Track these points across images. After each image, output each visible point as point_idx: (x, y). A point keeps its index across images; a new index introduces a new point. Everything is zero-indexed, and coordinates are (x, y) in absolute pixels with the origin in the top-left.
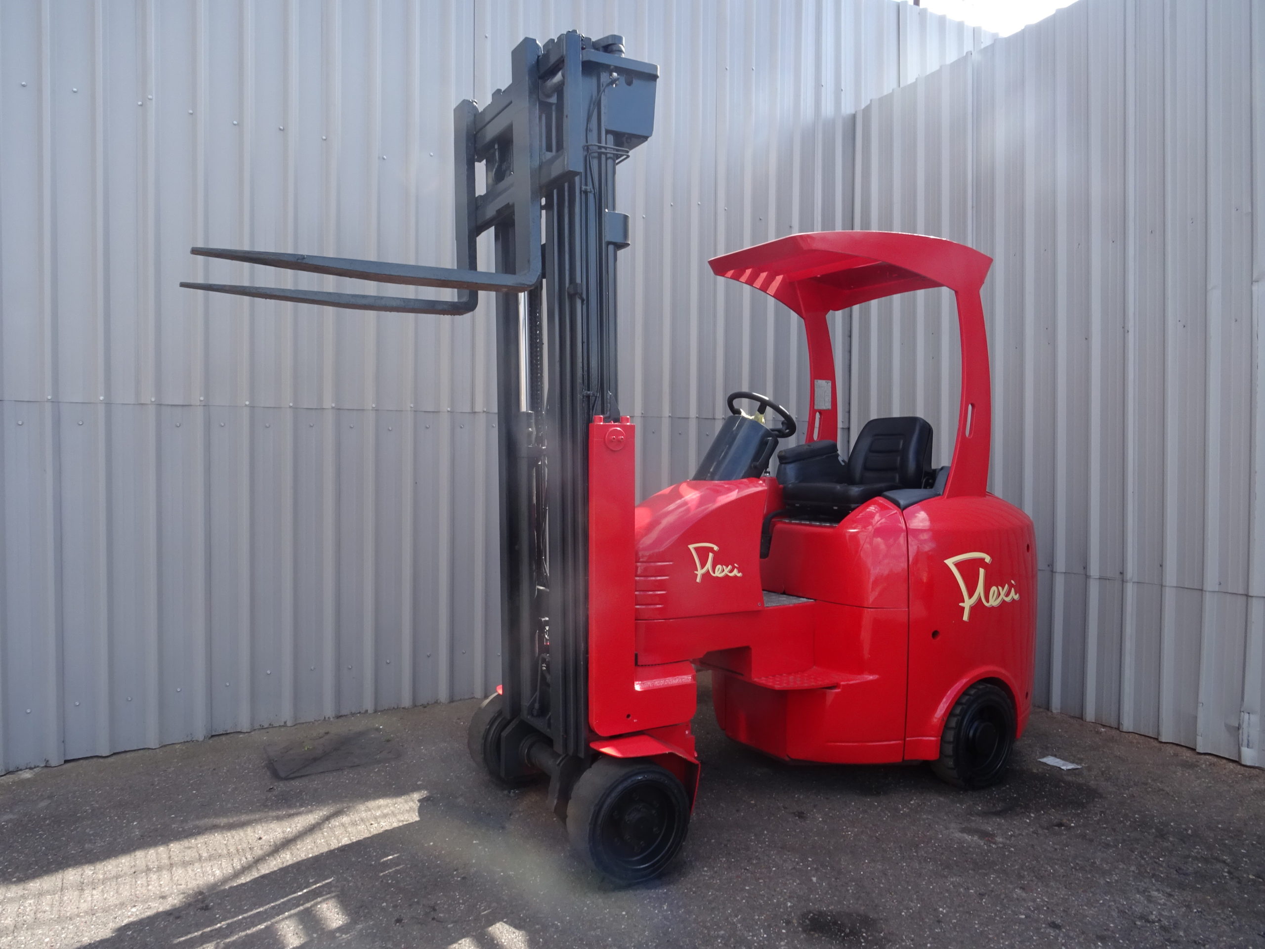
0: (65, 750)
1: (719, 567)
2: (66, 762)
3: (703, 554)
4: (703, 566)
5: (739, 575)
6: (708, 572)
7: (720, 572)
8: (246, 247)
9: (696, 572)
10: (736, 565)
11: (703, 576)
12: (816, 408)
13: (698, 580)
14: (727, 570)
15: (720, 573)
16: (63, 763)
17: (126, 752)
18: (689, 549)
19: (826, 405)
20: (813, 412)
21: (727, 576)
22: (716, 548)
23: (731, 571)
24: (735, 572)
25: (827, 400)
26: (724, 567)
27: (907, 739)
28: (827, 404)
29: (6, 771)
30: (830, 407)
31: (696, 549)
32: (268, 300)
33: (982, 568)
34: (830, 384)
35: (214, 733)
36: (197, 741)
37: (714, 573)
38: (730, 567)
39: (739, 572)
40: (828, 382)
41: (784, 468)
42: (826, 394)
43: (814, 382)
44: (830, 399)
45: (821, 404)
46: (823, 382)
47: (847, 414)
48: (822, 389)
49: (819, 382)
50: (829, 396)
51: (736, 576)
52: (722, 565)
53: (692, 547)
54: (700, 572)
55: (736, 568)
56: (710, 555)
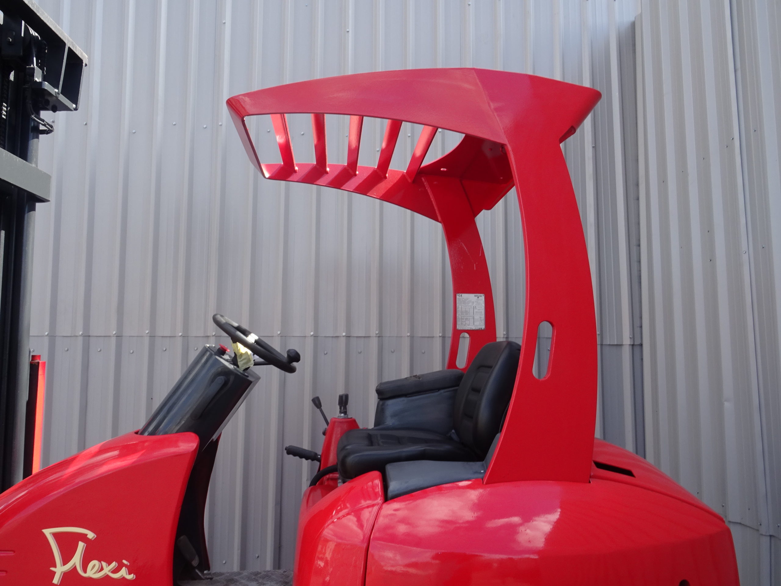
1: (94, 563)
4: (66, 560)
5: (131, 577)
6: (75, 569)
7: (94, 570)
9: (53, 569)
10: (125, 562)
11: (66, 576)
12: (459, 327)
13: (56, 580)
14: (107, 569)
15: (95, 573)
18: (43, 535)
19: (479, 323)
20: (457, 334)
21: (107, 577)
22: (91, 535)
23: (115, 571)
24: (123, 573)
25: (477, 317)
26: (104, 564)
28: (476, 323)
30: (483, 327)
31: (55, 535)
34: (482, 298)
37: (85, 571)
38: (114, 564)
39: (130, 574)
40: (479, 295)
41: (383, 405)
42: (477, 310)
43: (457, 297)
44: (483, 316)
45: (467, 322)
46: (471, 297)
47: (639, 329)
48: (470, 304)
49: (465, 296)
50: (481, 312)
51: (124, 578)
52: (100, 561)
53: (48, 532)
54: (60, 570)
55: (126, 566)
56: (81, 545)
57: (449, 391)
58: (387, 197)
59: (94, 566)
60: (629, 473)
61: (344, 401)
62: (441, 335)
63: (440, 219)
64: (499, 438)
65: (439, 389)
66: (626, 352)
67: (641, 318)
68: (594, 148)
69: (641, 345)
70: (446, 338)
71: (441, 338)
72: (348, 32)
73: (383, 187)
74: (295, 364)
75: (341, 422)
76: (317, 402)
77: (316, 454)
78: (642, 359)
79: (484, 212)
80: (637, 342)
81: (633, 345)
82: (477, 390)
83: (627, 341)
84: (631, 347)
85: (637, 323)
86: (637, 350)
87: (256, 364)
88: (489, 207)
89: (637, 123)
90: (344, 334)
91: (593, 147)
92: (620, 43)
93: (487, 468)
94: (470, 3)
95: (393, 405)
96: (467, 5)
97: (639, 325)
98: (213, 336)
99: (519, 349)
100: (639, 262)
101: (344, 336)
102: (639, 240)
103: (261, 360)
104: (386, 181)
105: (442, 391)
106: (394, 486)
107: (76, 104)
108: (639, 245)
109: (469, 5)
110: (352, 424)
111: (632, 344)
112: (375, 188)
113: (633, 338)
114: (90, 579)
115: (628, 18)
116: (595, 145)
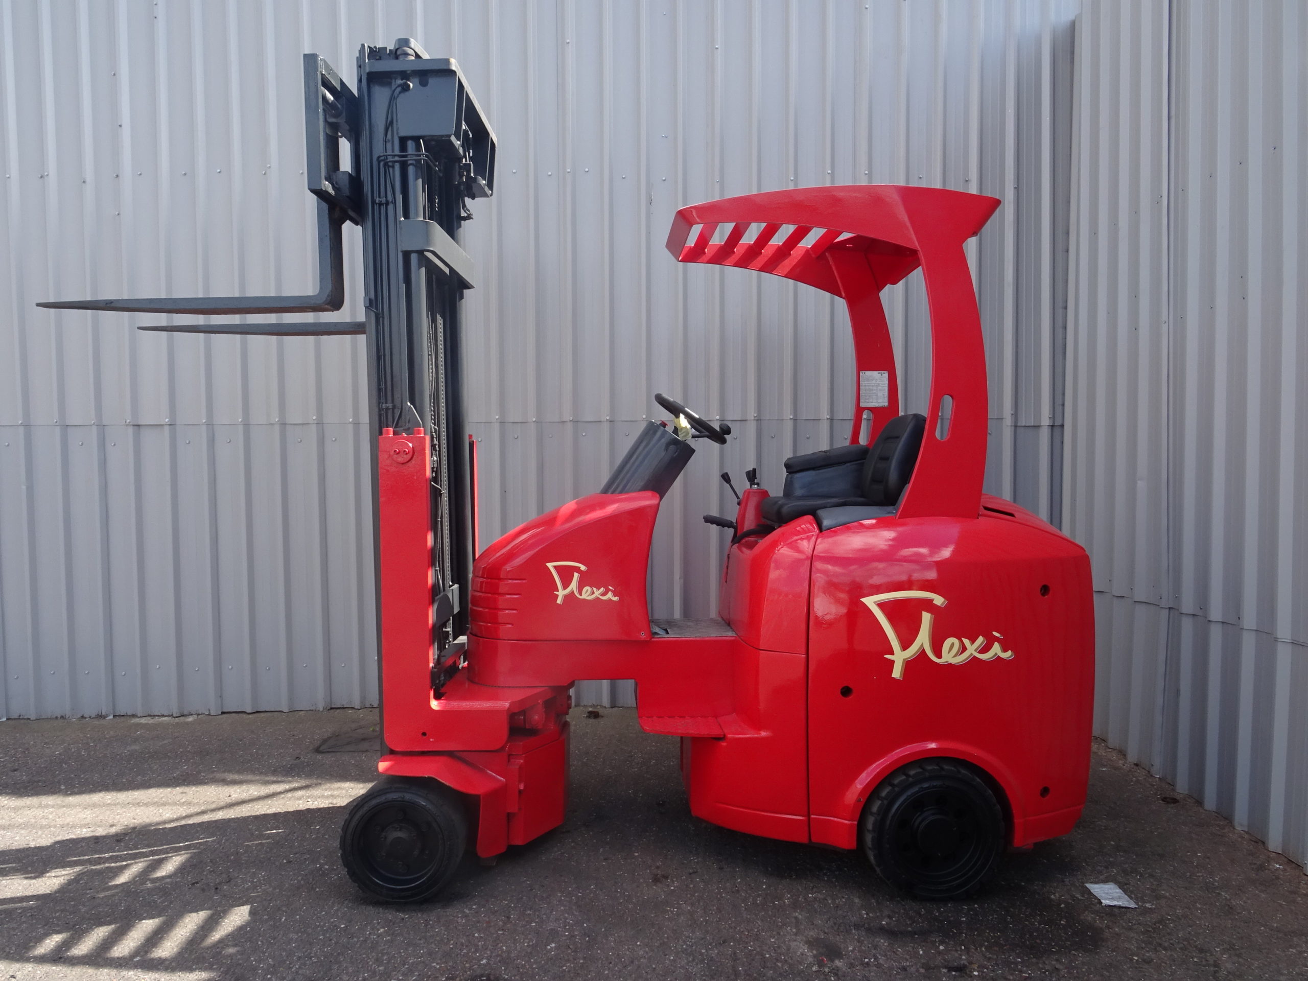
0: (222, 704)
1: (587, 588)
2: (223, 713)
3: (566, 575)
4: (565, 586)
5: (616, 599)
6: (573, 593)
7: (587, 594)
8: (88, 298)
9: (556, 593)
10: (610, 587)
11: (566, 598)
12: (862, 405)
13: (559, 601)
14: (598, 593)
16: (220, 713)
17: (266, 712)
19: (880, 399)
20: (859, 410)
21: (598, 599)
22: (583, 568)
23: (604, 594)
24: (610, 596)
25: (880, 394)
26: (595, 589)
27: (812, 816)
28: (880, 401)
29: (180, 713)
30: (886, 404)
31: (556, 567)
32: (217, 335)
33: (928, 611)
34: (885, 375)
35: (333, 706)
36: (319, 710)
37: (580, 594)
38: (602, 589)
39: (615, 596)
40: (883, 372)
41: (791, 478)
42: (880, 388)
43: (861, 374)
44: (886, 394)
45: (871, 400)
46: (875, 374)
47: (1061, 407)
48: (874, 382)
49: (868, 373)
50: (885, 390)
51: (610, 600)
52: (591, 587)
53: (550, 565)
54: (561, 593)
55: (611, 591)
56: (576, 576)
57: (856, 464)
58: (791, 275)
59: (587, 590)
60: (1012, 515)
61: (752, 476)
62: (828, 417)
63: (843, 294)
64: (908, 487)
65: (845, 463)
66: (1045, 434)
67: (1064, 394)
68: (1017, 189)
69: (1062, 426)
70: (835, 421)
71: (829, 421)
72: (717, 49)
73: (788, 264)
74: (726, 436)
75: (755, 492)
76: (726, 478)
77: (732, 522)
78: (1063, 443)
79: (888, 286)
80: (1058, 423)
81: (1052, 427)
82: (885, 459)
83: (1046, 421)
84: (1050, 428)
85: (1059, 401)
86: (1057, 431)
87: (693, 437)
88: (894, 282)
89: (1071, 155)
90: (718, 417)
91: (1015, 188)
92: (1054, 44)
93: (898, 509)
94: (867, 6)
95: (802, 478)
96: (864, 9)
97: (1061, 402)
98: (570, 421)
99: (924, 420)
100: (1065, 328)
101: (717, 420)
102: (1066, 301)
103: (697, 433)
104: (790, 258)
105: (848, 464)
106: (826, 523)
107: (492, 191)
108: (1066, 308)
109: (866, 8)
110: (765, 494)
111: (1051, 424)
112: (780, 266)
113: (1053, 418)
114: (584, 600)
115: (1067, 16)
116: (1018, 185)
